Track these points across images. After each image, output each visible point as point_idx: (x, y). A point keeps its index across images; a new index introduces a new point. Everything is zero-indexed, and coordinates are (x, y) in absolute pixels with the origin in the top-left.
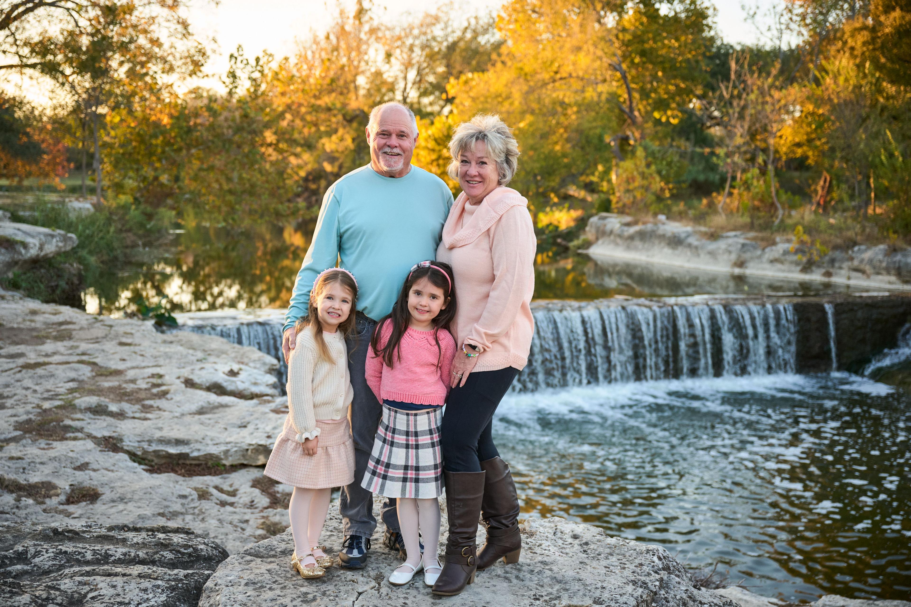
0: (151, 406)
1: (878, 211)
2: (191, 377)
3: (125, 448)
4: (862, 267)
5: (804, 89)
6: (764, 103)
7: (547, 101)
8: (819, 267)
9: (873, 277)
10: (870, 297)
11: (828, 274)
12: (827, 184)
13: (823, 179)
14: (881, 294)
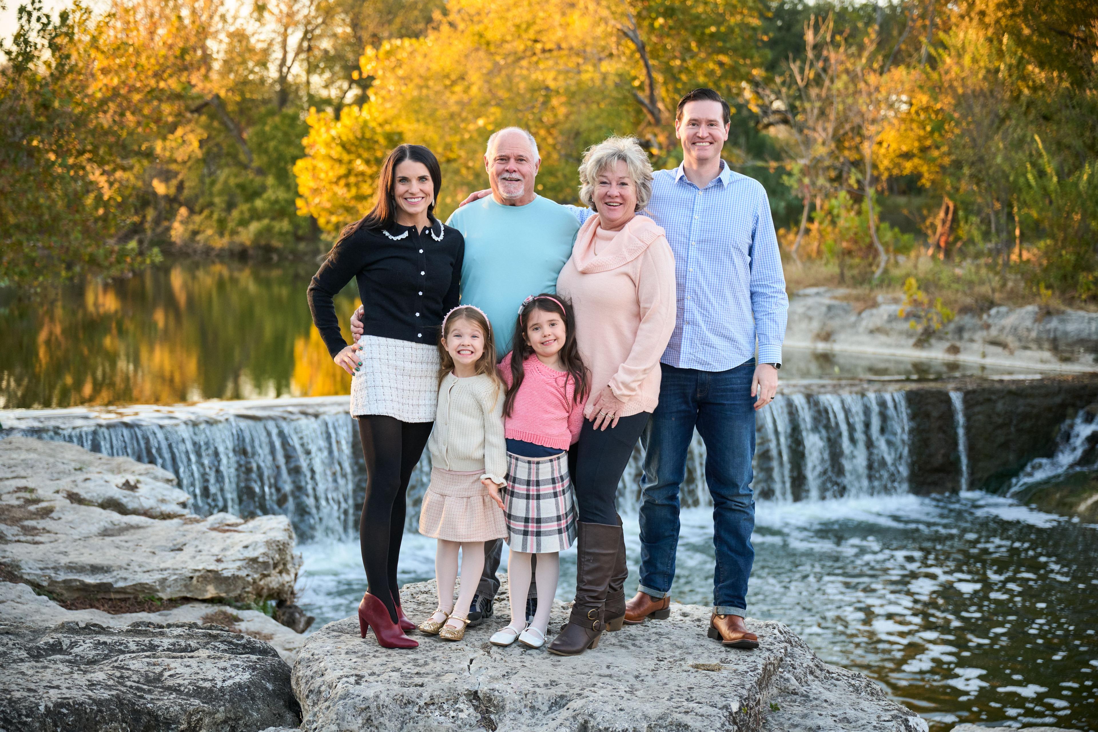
0: (35, 528)
1: (1026, 255)
2: (75, 490)
3: (26, 577)
4: (1002, 338)
5: (912, 71)
6: (857, 92)
7: (522, 85)
8: (940, 339)
9: (1017, 353)
10: (1014, 382)
11: (954, 350)
12: (950, 216)
13: (944, 208)
14: (1030, 377)
